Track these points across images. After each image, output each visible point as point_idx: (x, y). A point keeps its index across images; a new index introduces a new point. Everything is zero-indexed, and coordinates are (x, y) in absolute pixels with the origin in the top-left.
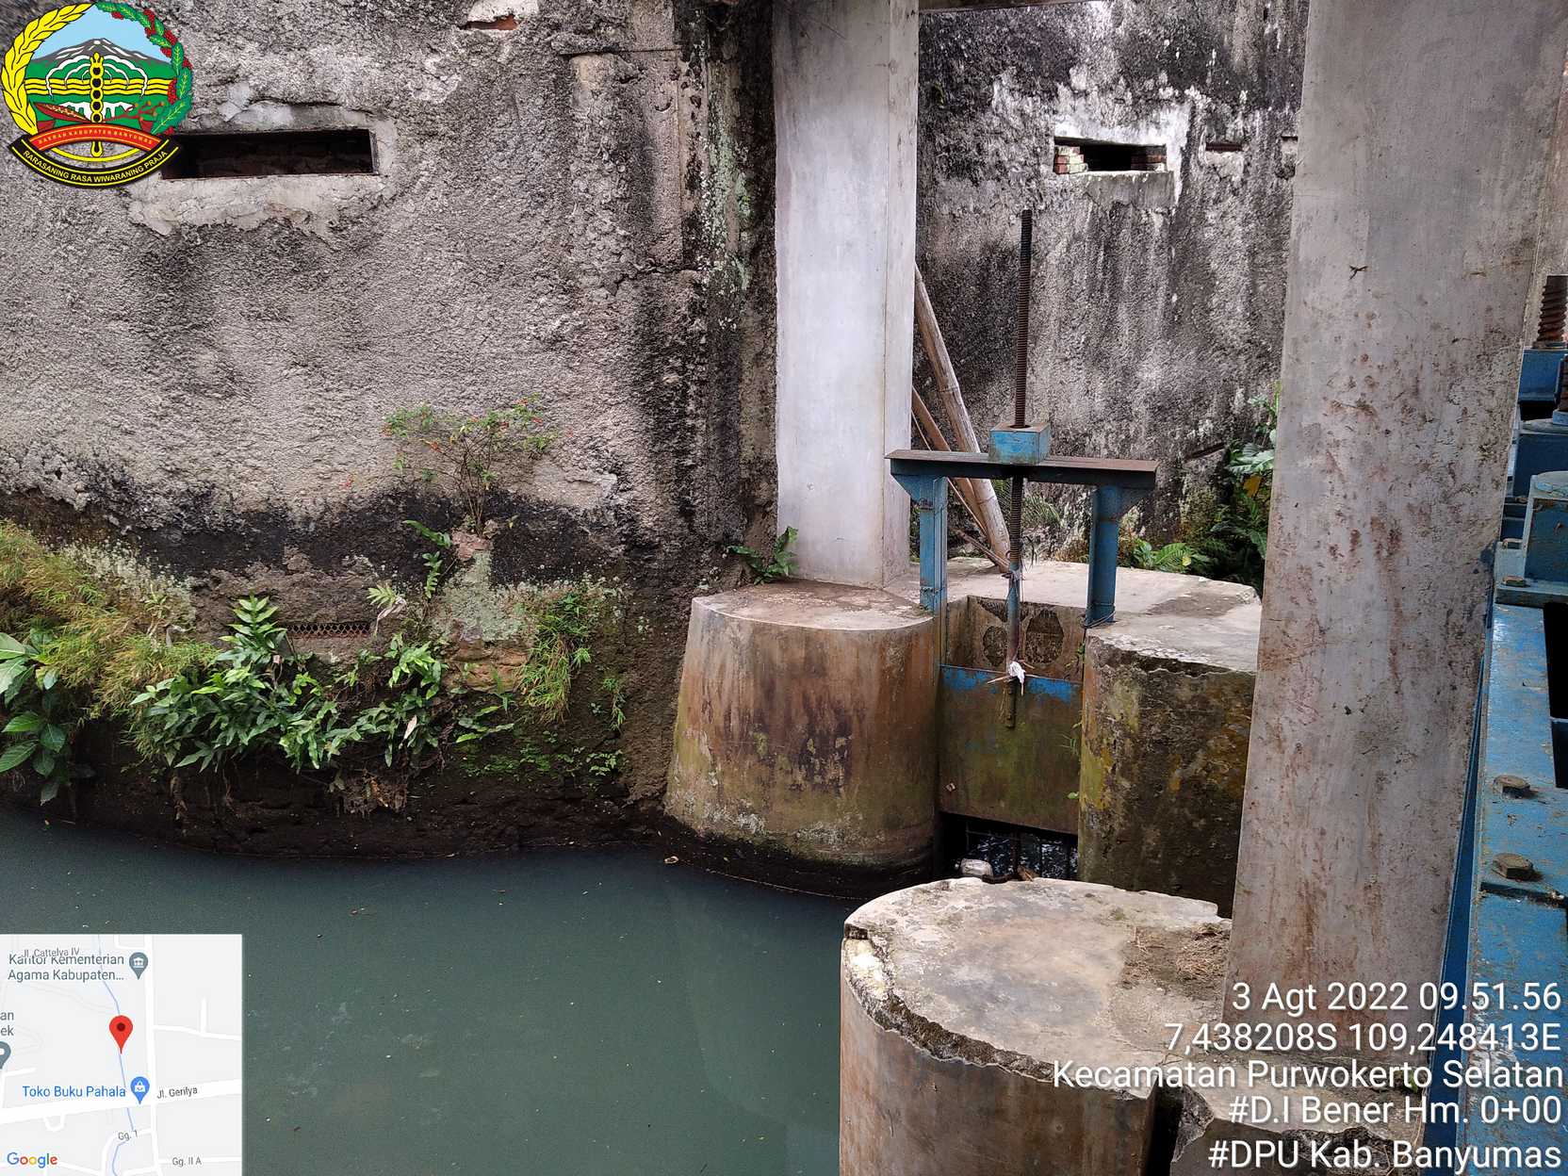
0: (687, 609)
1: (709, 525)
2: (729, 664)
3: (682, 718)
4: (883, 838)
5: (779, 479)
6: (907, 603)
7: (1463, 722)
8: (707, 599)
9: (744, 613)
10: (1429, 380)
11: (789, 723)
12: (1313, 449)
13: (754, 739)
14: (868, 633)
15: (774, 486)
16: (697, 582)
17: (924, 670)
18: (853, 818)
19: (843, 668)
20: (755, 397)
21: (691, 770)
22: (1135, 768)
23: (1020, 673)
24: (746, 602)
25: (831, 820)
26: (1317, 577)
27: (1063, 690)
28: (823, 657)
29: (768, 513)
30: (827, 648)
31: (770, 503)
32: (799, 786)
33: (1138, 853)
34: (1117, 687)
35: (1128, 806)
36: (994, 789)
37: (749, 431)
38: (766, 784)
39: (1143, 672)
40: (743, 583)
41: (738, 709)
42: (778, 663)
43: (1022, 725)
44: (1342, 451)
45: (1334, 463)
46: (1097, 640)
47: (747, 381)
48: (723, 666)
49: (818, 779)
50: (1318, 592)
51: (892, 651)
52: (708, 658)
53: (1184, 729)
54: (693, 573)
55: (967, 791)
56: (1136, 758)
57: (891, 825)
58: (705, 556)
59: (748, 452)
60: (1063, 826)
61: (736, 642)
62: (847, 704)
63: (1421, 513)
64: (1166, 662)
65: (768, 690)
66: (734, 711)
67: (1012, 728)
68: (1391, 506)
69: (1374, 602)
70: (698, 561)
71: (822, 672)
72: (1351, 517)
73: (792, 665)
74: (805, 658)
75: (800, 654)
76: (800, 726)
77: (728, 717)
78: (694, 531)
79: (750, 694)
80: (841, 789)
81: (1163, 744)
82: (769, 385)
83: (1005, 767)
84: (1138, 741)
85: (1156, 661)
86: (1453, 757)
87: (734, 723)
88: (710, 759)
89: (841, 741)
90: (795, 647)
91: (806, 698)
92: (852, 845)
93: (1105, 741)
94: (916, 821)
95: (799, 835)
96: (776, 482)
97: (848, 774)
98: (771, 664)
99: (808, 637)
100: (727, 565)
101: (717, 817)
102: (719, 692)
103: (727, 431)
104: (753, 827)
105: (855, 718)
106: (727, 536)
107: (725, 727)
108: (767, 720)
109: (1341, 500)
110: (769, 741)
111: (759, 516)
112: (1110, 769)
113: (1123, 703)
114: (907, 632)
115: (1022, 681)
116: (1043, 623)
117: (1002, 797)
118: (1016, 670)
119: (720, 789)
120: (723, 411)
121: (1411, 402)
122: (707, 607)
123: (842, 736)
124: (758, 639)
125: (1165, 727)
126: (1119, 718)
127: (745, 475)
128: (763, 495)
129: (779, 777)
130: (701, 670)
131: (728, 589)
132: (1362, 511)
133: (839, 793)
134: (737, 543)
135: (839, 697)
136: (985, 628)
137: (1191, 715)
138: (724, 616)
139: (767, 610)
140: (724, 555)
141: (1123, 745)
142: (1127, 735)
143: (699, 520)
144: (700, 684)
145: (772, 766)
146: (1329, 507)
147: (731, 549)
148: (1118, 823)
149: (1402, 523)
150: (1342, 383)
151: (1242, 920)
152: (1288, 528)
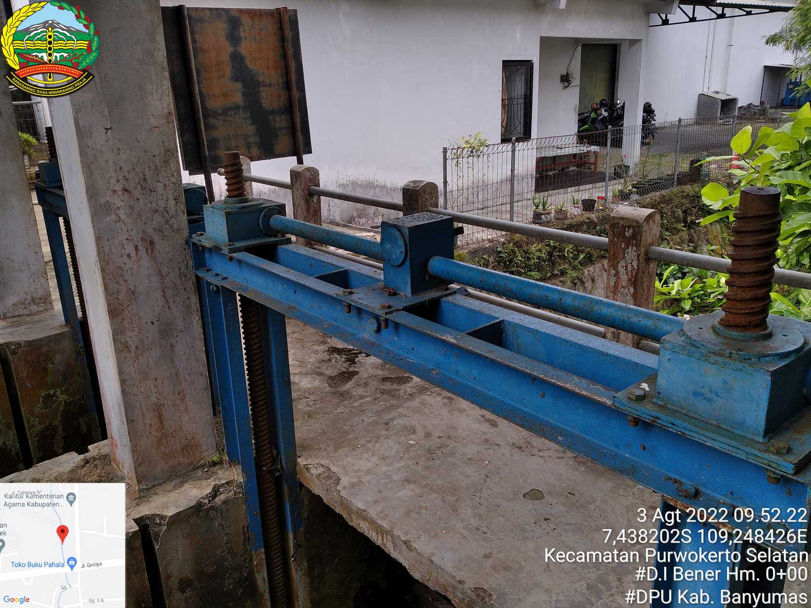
7: (195, 311)
10: (149, 174)
12: (108, 213)
26: (125, 270)
44: (122, 211)
45: (120, 217)
50: (128, 276)
63: (159, 231)
68: (147, 230)
69: (151, 273)
72: (132, 239)
109: (126, 233)
121: (144, 184)
132: (136, 236)
146: (122, 237)
149: (153, 237)
150: (113, 181)
151: (133, 434)
152: (107, 251)
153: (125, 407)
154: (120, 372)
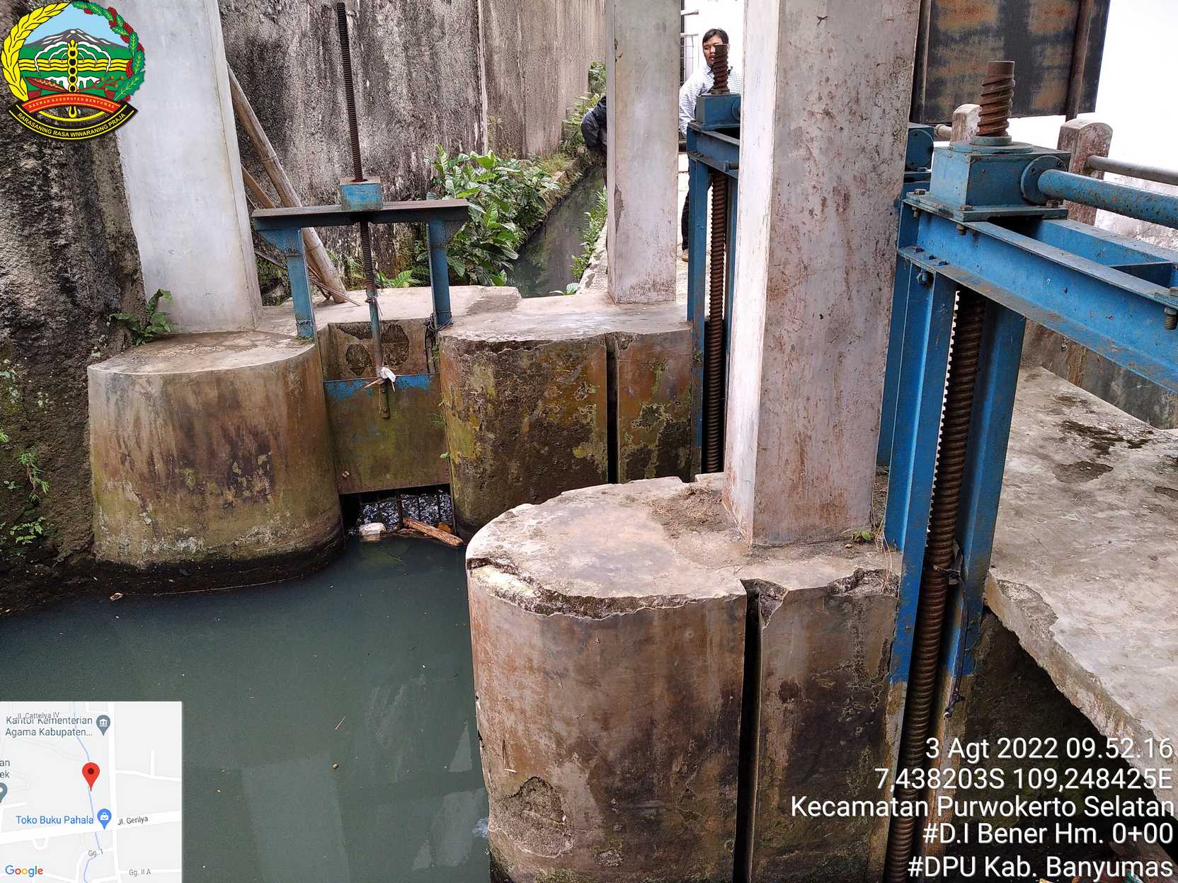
0: (84, 377)
1: (92, 298)
2: (145, 417)
3: (97, 473)
4: (308, 526)
5: (139, 248)
6: (286, 337)
7: (885, 310)
8: (104, 364)
9: (148, 370)
10: (865, 92)
11: (212, 454)
12: (797, 145)
13: (182, 475)
14: (271, 365)
15: (136, 256)
16: (89, 352)
17: (315, 387)
18: (283, 517)
19: (254, 399)
20: (106, 177)
21: (120, 516)
22: (497, 423)
23: (392, 376)
24: (141, 361)
25: (264, 523)
26: (802, 232)
27: (423, 381)
28: (235, 392)
29: (135, 281)
30: (238, 385)
31: (136, 271)
32: (231, 504)
33: (505, 481)
34: (476, 368)
35: (495, 452)
36: (381, 467)
37: (107, 208)
38: (199, 510)
39: (495, 354)
40: (127, 346)
41: (161, 453)
42: (194, 406)
43: (395, 415)
44: (815, 144)
45: (811, 153)
46: (451, 338)
47: (98, 163)
48: (137, 421)
49: (247, 494)
50: (803, 242)
51: (292, 376)
52: (119, 415)
53: (527, 388)
54: (83, 344)
55: (359, 474)
56: (496, 416)
57: (312, 514)
58: (93, 327)
59: (110, 228)
60: (436, 480)
61: (148, 396)
62: (262, 427)
63: (861, 180)
64: (508, 344)
65: (187, 431)
66: (156, 456)
67: (389, 418)
68: (844, 177)
69: (835, 243)
70: (87, 333)
71: (237, 405)
72: (821, 189)
73: (207, 405)
74: (219, 397)
75: (213, 394)
76: (224, 453)
77: (151, 462)
78: (78, 305)
79: (171, 439)
80: (269, 497)
81: (514, 402)
82: (116, 165)
83: (387, 448)
84: (496, 404)
85: (501, 345)
86: (880, 332)
87: (159, 466)
88: (139, 502)
89: (262, 458)
90: (207, 390)
91: (224, 430)
92: (284, 537)
93: (471, 409)
94: (328, 506)
95: (237, 543)
96: (137, 252)
97: (272, 483)
98: (186, 408)
99: (218, 379)
100: (111, 332)
101: (156, 549)
102: (138, 444)
103: (90, 210)
104: (193, 548)
105: (271, 437)
106: (107, 305)
107: (150, 471)
108: (191, 457)
109: (815, 178)
110: (196, 473)
111: (128, 285)
112: (478, 428)
113: (482, 379)
114: (301, 358)
115: (393, 380)
116: (391, 334)
117: (388, 471)
118: (387, 373)
119: (155, 525)
120: (84, 192)
121: (854, 107)
122: (108, 371)
123: (263, 454)
124: (170, 389)
125: (514, 389)
126: (480, 390)
127: (112, 249)
128: (129, 265)
129: (211, 501)
130: (113, 427)
131: (117, 353)
132: (827, 183)
133: (267, 500)
134: (116, 310)
135: (255, 422)
136: (346, 347)
137: (531, 377)
138: (130, 376)
139: (167, 364)
140: (108, 323)
141: (485, 409)
142: (488, 401)
143: (81, 295)
144: (114, 440)
145: (202, 493)
146: (807, 185)
147: (113, 318)
148: (488, 465)
149: (851, 188)
150: (813, 98)
151: (762, 468)
152: (784, 201)
153: (759, 427)
154: (764, 378)
